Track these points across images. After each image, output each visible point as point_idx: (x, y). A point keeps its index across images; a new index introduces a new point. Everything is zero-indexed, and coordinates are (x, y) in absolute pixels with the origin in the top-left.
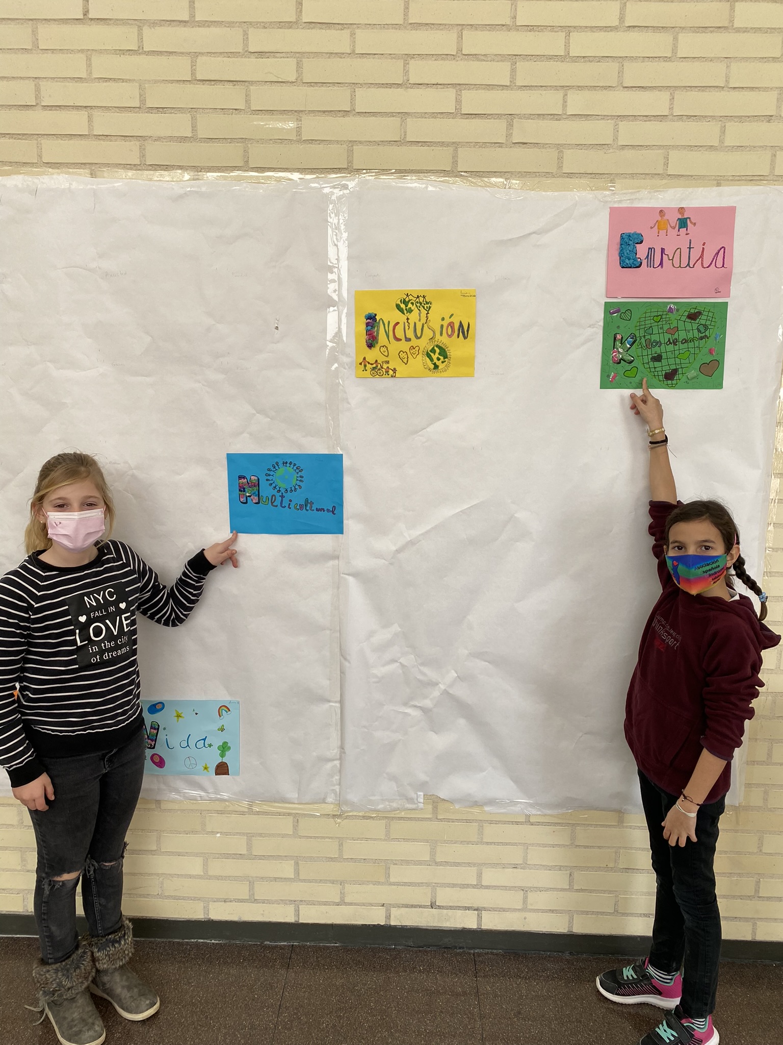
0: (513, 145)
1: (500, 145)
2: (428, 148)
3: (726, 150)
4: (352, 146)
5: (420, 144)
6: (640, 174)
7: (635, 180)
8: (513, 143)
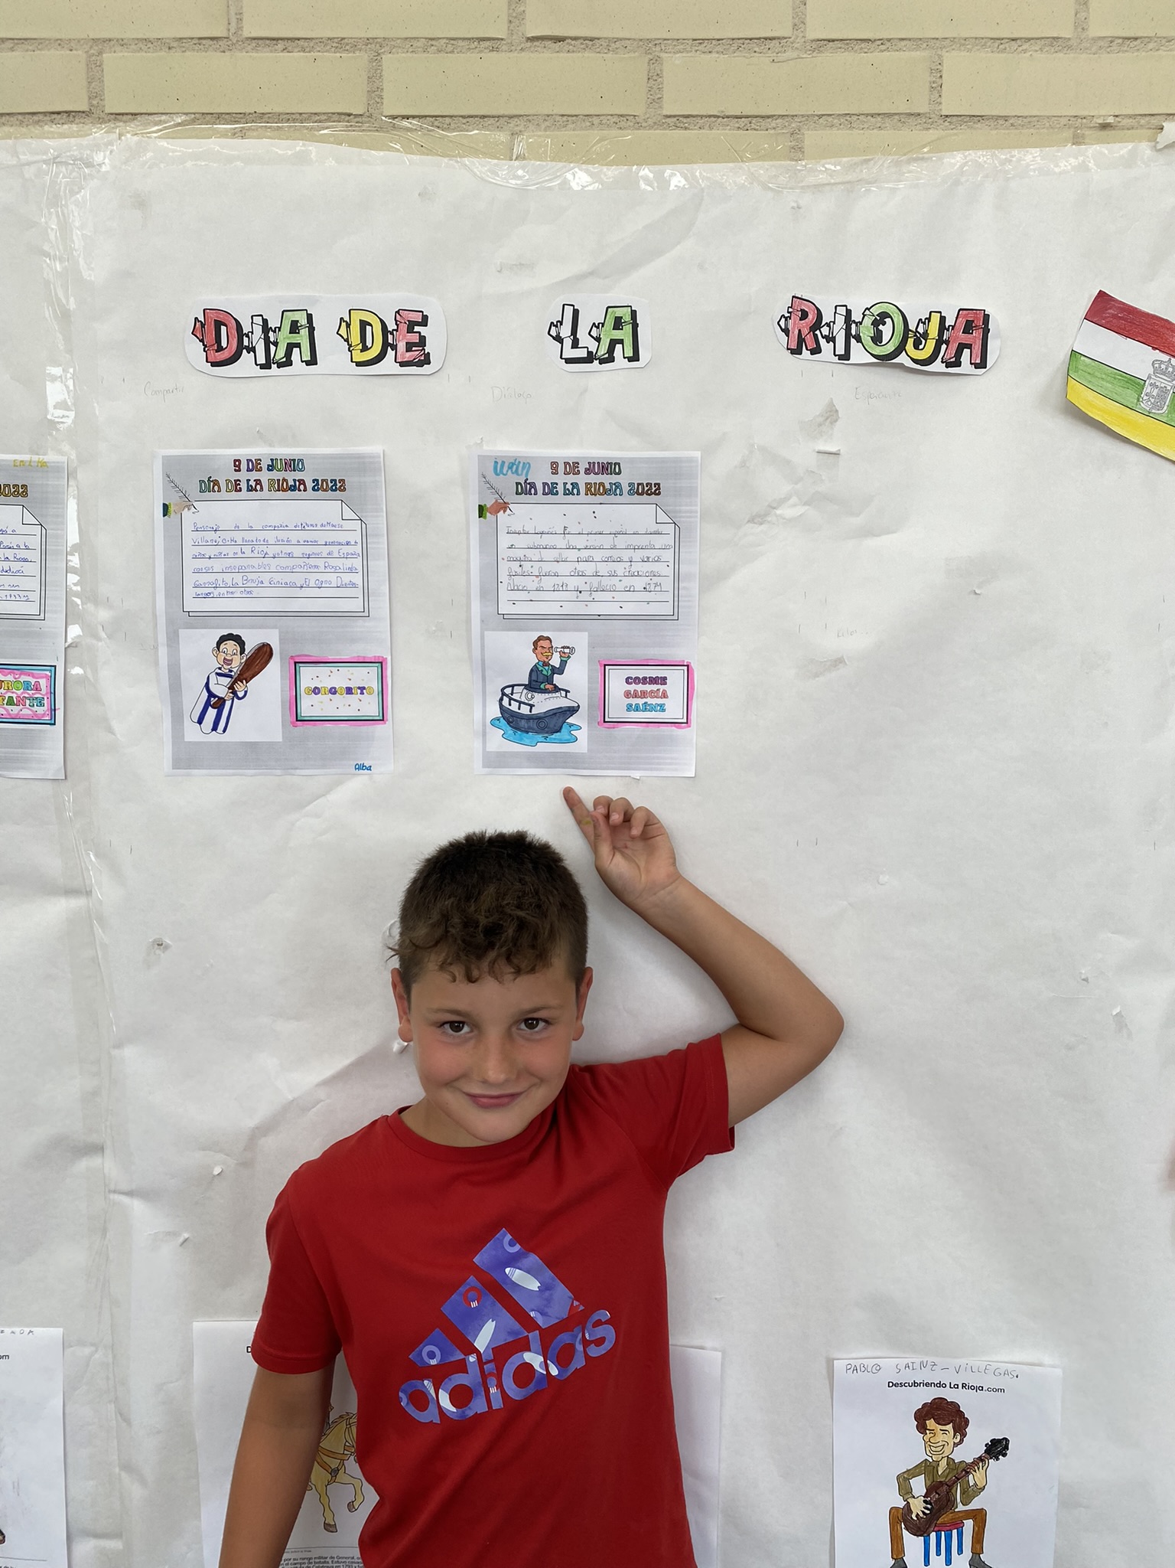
0: (529, 44)
1: (492, 43)
2: (302, 54)
3: (1094, 49)
4: (100, 53)
5: (281, 45)
6: (867, 115)
7: (855, 131)
8: (528, 39)
